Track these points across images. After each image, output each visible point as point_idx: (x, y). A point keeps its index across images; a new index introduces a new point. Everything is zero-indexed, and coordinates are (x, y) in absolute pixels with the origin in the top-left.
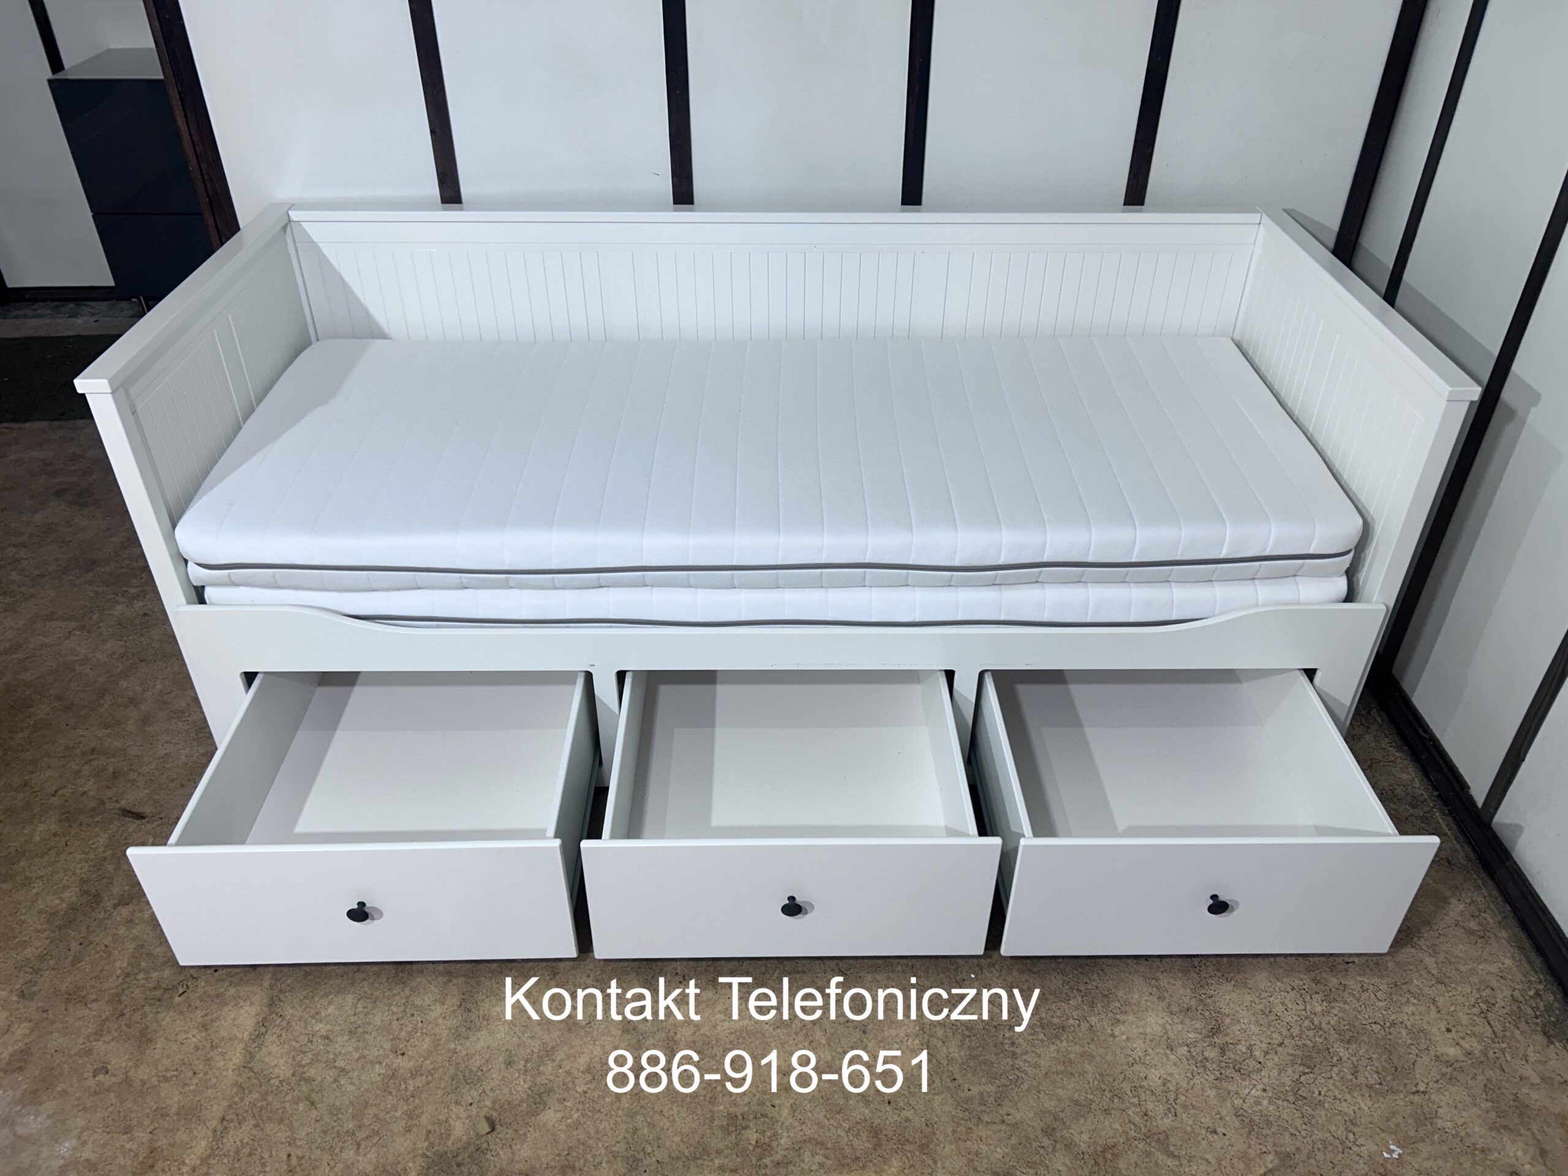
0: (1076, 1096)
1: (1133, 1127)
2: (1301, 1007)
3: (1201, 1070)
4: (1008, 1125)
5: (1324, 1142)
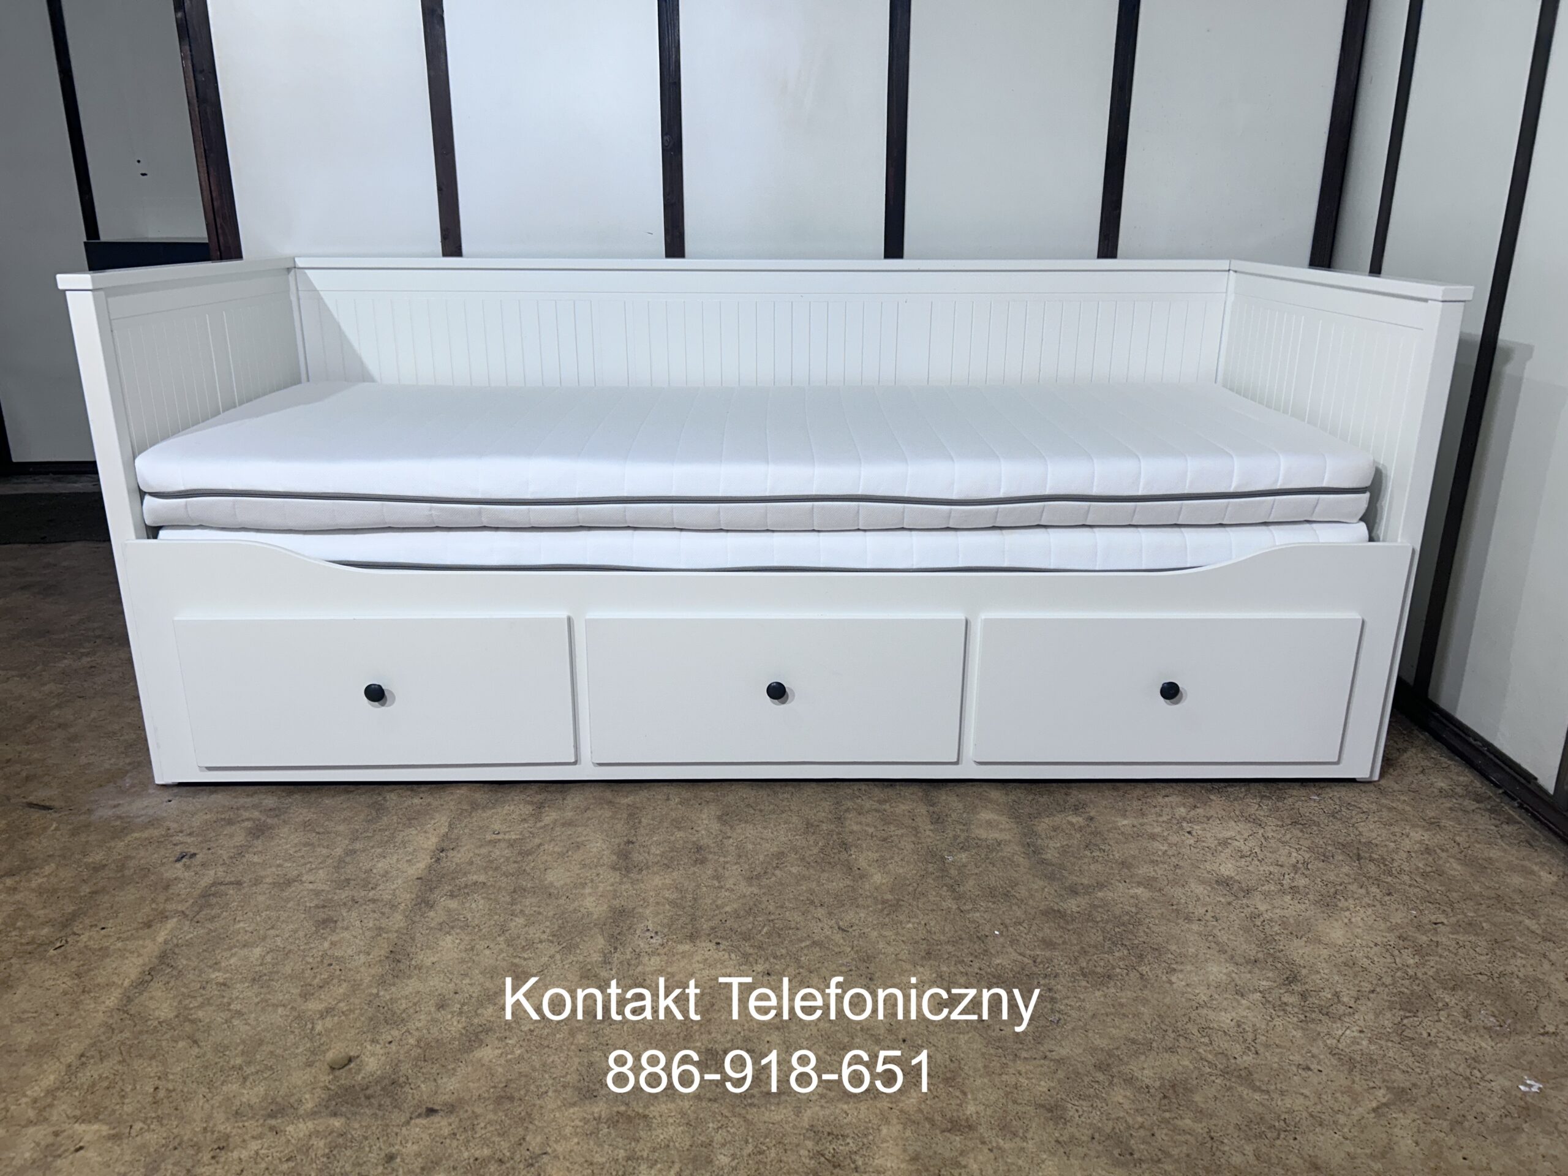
0: (1132, 1035)
1: (1206, 1063)
2: (1389, 960)
3: (1281, 1013)
4: (1051, 1060)
5: (1444, 1078)
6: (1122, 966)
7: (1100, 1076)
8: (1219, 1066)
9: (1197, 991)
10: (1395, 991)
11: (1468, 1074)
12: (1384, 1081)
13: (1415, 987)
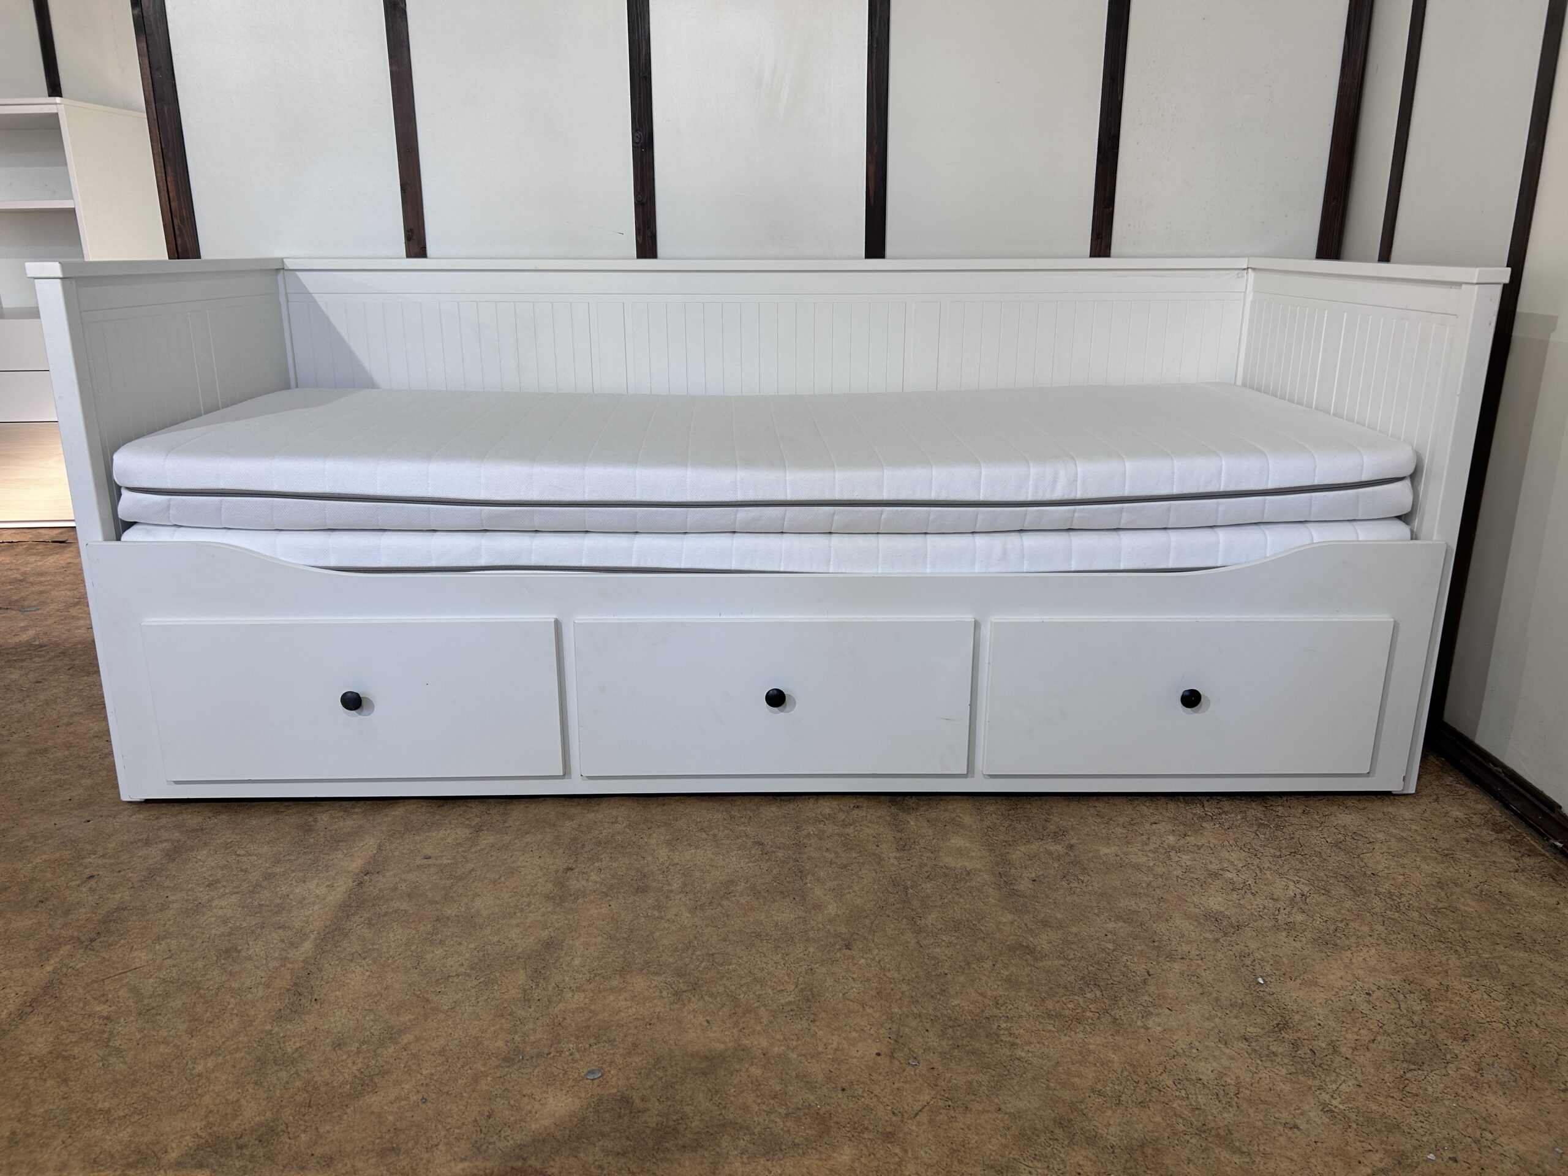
6: (1093, 1010)
7: (1059, 1133)
8: (1195, 1123)
9: (1175, 1038)
10: (1399, 1041)
11: (1478, 1137)
12: (1382, 1142)
13: (1421, 1036)
